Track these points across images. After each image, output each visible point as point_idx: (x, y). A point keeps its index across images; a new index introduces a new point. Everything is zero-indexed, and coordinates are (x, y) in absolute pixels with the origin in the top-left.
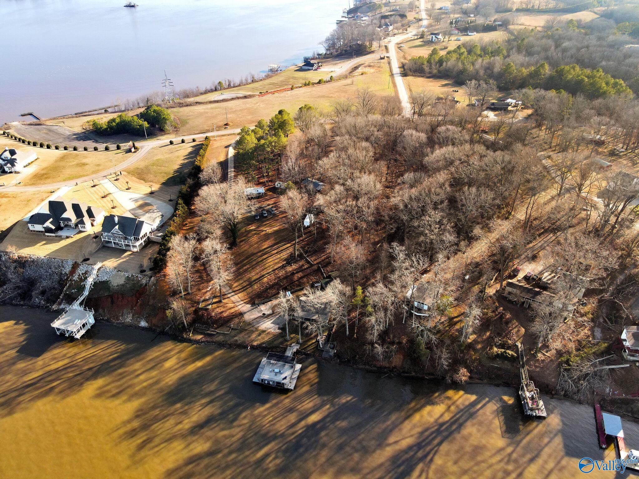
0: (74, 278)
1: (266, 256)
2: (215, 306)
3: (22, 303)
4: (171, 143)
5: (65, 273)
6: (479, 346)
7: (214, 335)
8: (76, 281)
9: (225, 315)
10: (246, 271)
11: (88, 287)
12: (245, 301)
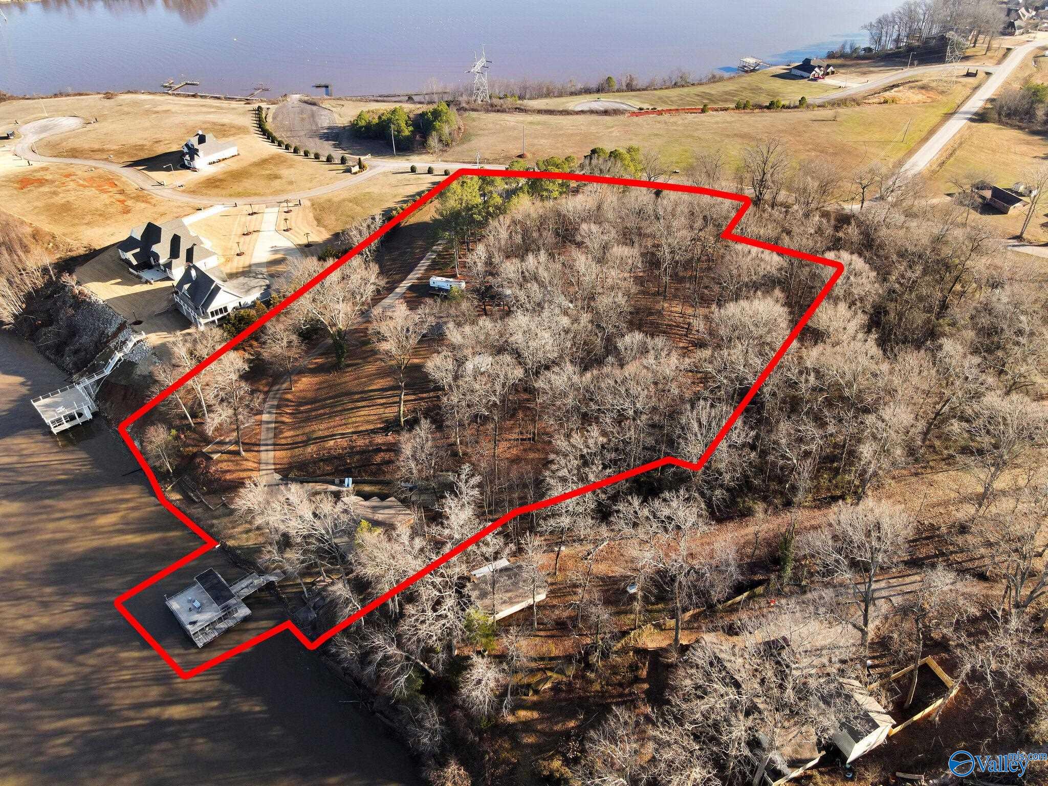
1: (363, 404)
2: (225, 457)
3: (52, 357)
4: (413, 170)
5: (108, 333)
6: (529, 740)
7: (194, 502)
9: (228, 477)
10: (316, 417)
11: (112, 363)
12: (278, 466)
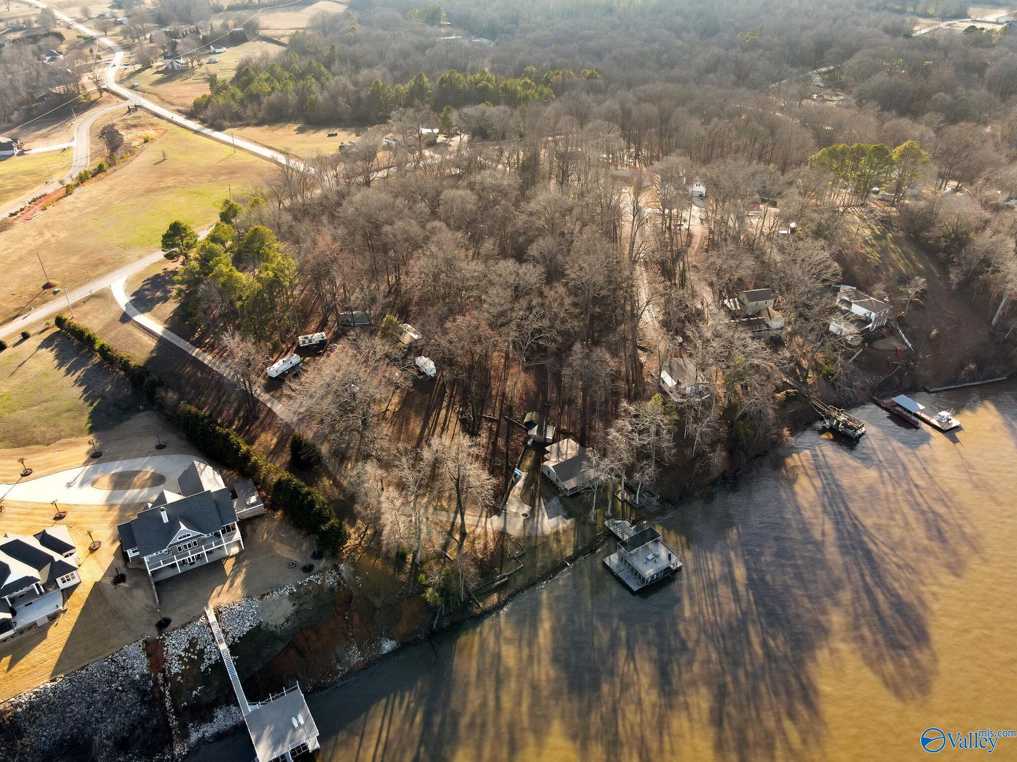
0: (174, 670)
2: (467, 544)
5: (143, 676)
7: (508, 582)
8: (183, 674)
9: (492, 547)
12: (484, 515)
